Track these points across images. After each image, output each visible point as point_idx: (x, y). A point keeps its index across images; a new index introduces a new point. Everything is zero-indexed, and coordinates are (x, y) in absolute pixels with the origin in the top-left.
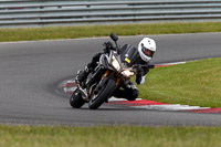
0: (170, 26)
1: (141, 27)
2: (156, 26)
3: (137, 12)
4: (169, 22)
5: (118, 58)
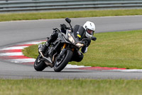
0: (59, 14)
1: (42, 14)
2: (51, 14)
3: (38, 5)
4: (59, 11)
5: (73, 34)
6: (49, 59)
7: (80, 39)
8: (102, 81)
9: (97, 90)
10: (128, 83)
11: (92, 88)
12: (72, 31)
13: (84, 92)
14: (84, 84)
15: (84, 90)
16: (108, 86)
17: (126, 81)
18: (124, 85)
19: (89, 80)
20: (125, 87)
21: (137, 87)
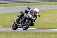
5: (31, 14)
6: (20, 25)
7: (34, 16)
8: (9, 33)
9: (7, 36)
10: (19, 34)
11: (5, 35)
12: (31, 13)
13: (2, 37)
14: (2, 34)
15: (2, 36)
16: (11, 34)
17: (18, 33)
18: (18, 34)
19: (4, 32)
20: (18, 35)
21: (23, 35)
